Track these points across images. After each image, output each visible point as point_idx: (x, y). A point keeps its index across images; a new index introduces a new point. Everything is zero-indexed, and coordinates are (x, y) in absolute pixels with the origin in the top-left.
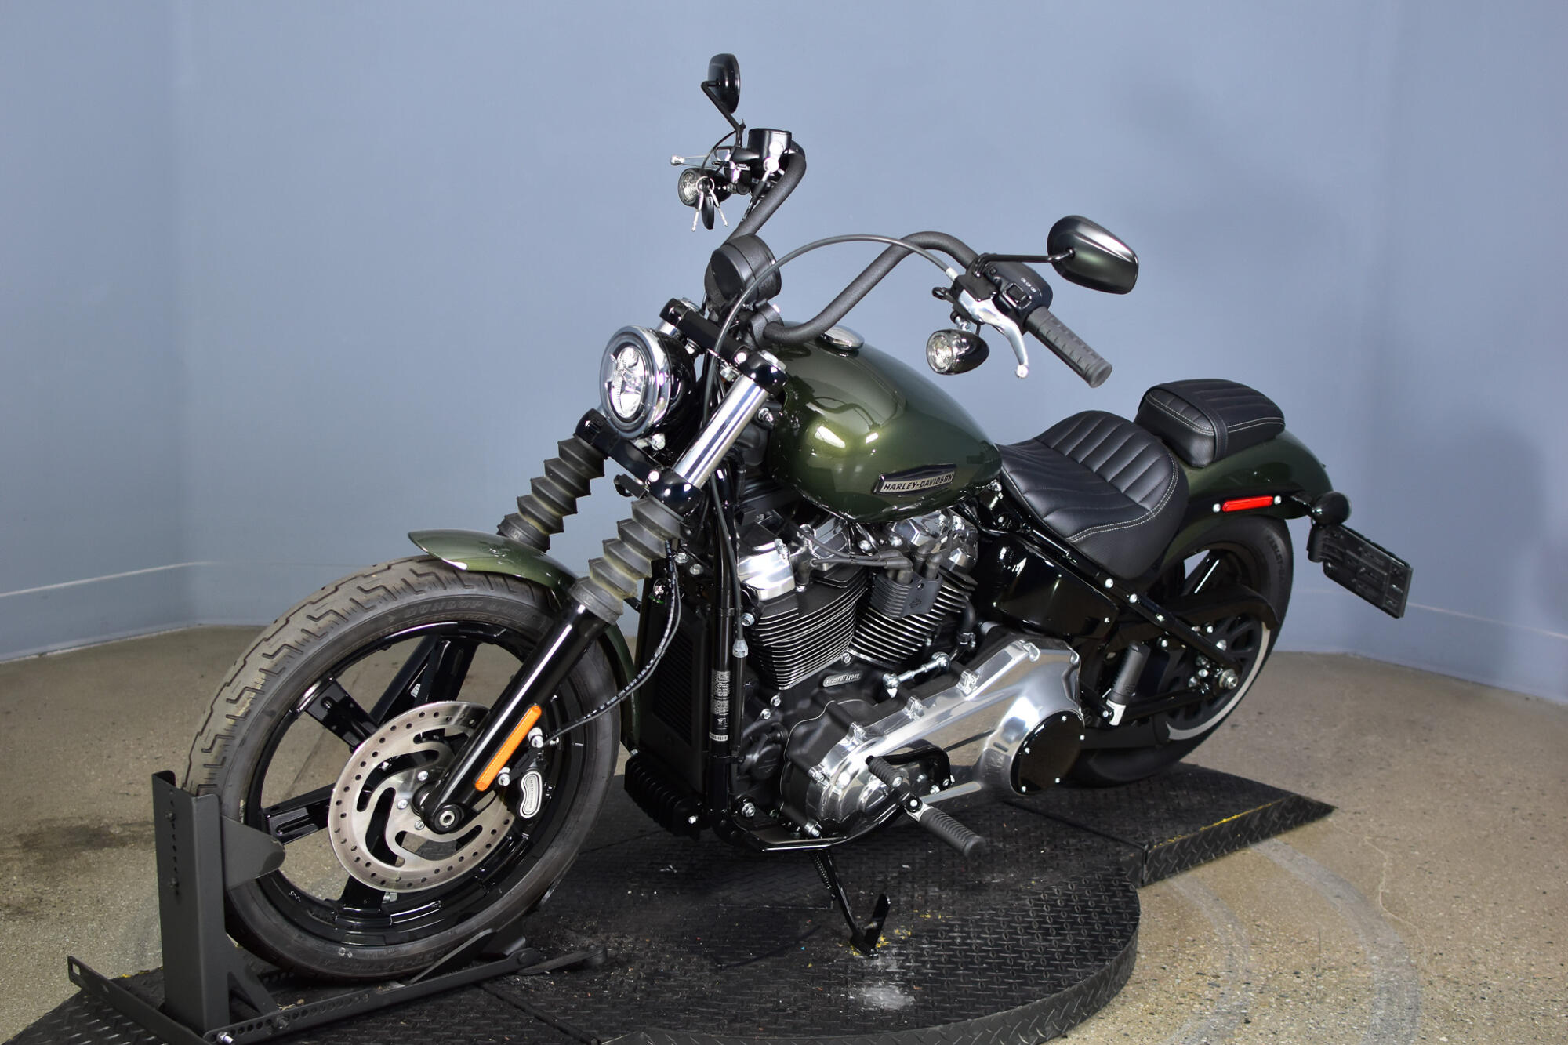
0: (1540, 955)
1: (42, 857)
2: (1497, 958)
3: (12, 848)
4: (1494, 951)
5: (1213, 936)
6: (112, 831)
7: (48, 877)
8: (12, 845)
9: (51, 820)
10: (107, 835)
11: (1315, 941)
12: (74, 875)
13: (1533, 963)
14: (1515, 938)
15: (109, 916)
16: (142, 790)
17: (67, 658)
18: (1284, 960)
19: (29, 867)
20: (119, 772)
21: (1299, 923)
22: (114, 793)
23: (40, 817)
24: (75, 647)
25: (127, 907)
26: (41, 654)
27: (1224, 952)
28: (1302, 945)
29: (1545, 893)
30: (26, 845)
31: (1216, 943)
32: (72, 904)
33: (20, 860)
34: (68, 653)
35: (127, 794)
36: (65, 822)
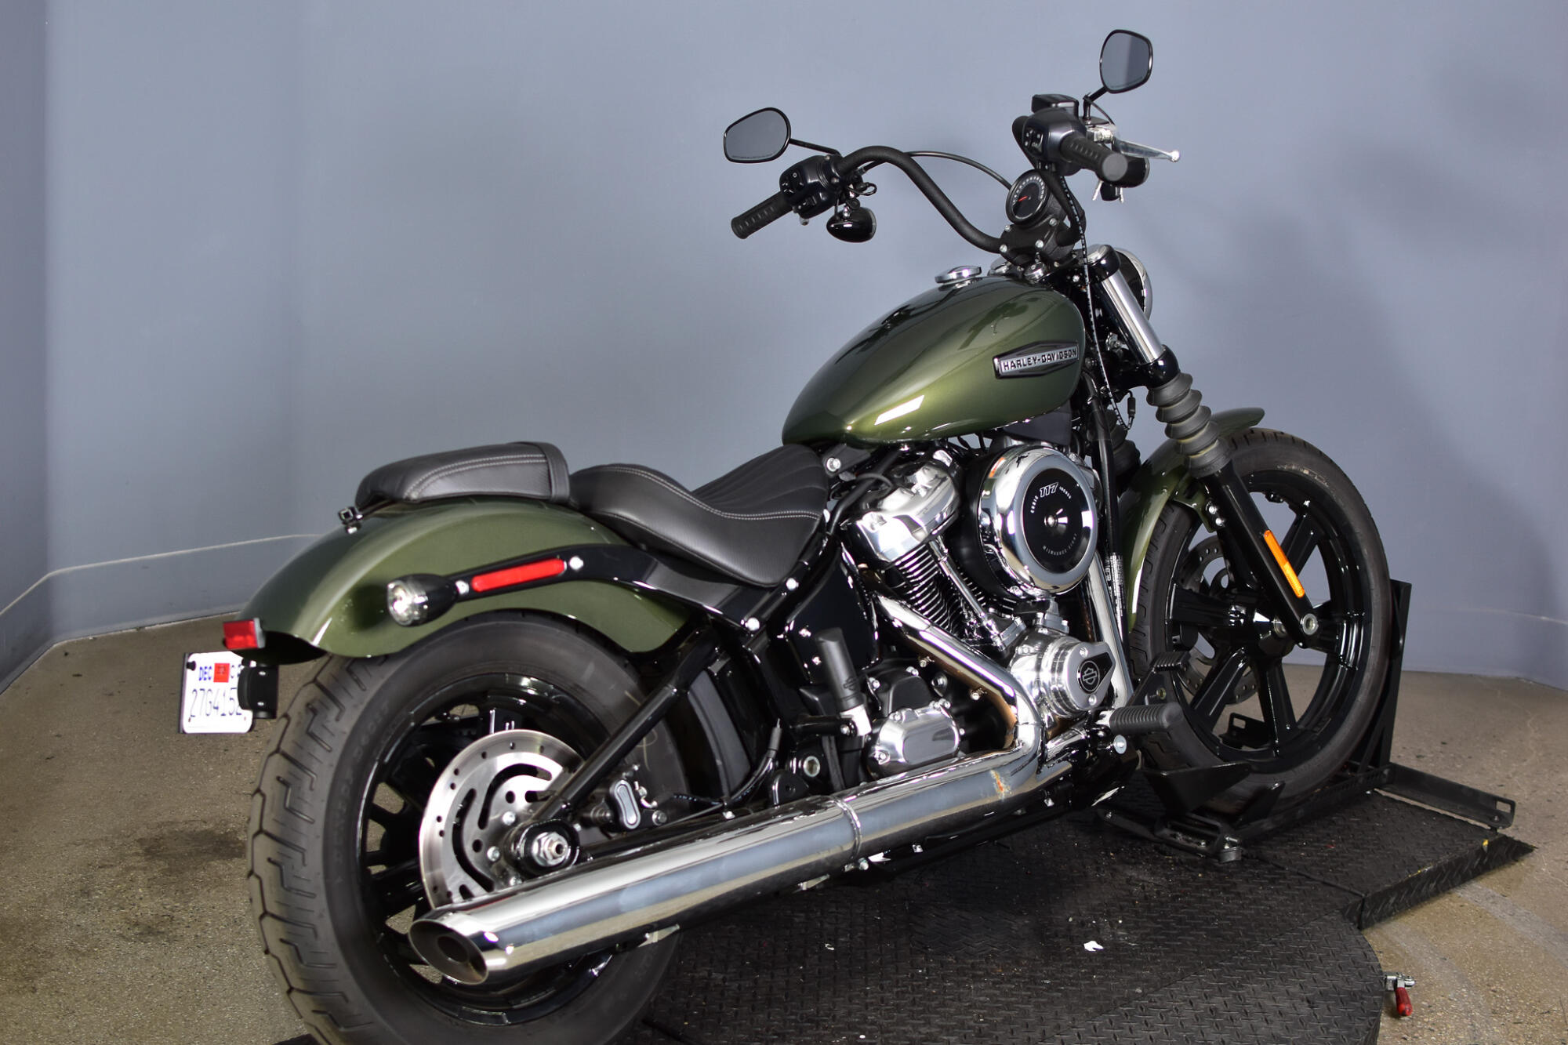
1: (167, 866)
3: (133, 855)
5: (1449, 1001)
6: (240, 838)
7: (177, 891)
8: (133, 851)
9: (172, 823)
10: (235, 843)
11: (1558, 1011)
12: (205, 890)
15: (250, 940)
17: (167, 633)
18: (1531, 1033)
19: (155, 877)
20: (239, 768)
21: (1538, 990)
22: (237, 793)
23: (159, 819)
26: (139, 628)
27: (1465, 1021)
28: (1546, 1015)
30: (148, 852)
31: (1453, 1010)
32: (207, 925)
33: (145, 869)
34: (166, 627)
36: (187, 826)
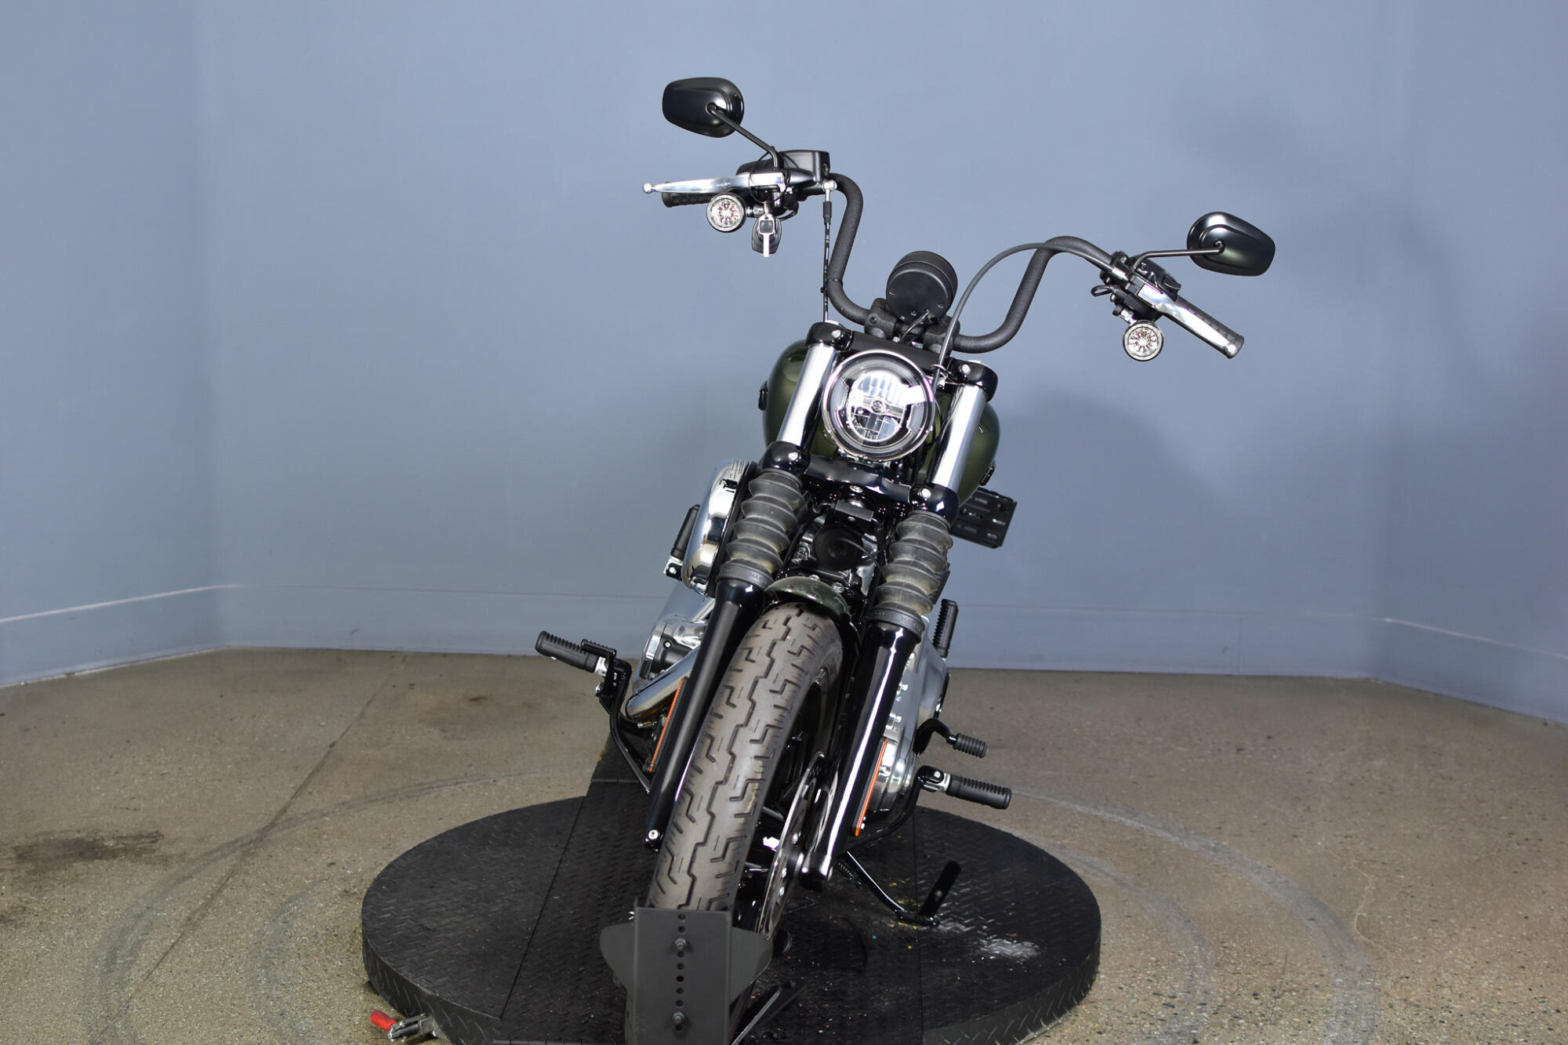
0: (1510, 979)
1: (33, 868)
2: (1464, 983)
3: (6, 859)
4: (1463, 975)
5: (1177, 956)
6: (106, 844)
7: (36, 887)
8: (7, 856)
9: (49, 833)
10: (100, 848)
11: (1281, 963)
12: (61, 886)
13: (1501, 987)
14: (1487, 962)
15: (88, 925)
16: (143, 805)
17: (93, 678)
18: (1245, 981)
19: (20, 877)
20: (124, 787)
21: (1268, 946)
22: (115, 807)
23: (38, 830)
24: (103, 667)
25: (107, 916)
26: (69, 674)
27: (1186, 973)
28: (1266, 967)
29: (1526, 917)
30: (20, 856)
31: (1179, 964)
32: (53, 913)
33: (12, 871)
34: (95, 673)
35: (128, 809)
36: (62, 835)
